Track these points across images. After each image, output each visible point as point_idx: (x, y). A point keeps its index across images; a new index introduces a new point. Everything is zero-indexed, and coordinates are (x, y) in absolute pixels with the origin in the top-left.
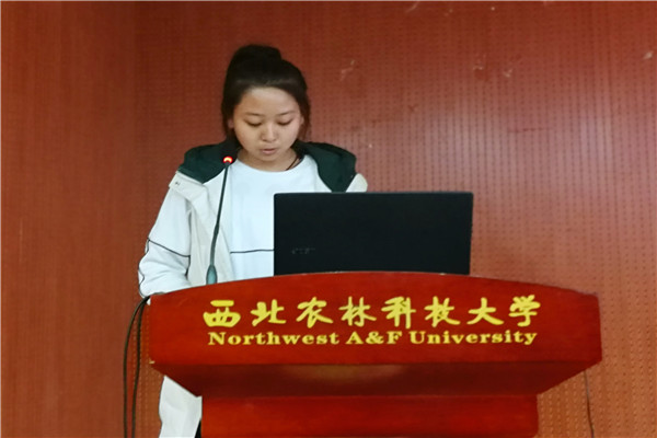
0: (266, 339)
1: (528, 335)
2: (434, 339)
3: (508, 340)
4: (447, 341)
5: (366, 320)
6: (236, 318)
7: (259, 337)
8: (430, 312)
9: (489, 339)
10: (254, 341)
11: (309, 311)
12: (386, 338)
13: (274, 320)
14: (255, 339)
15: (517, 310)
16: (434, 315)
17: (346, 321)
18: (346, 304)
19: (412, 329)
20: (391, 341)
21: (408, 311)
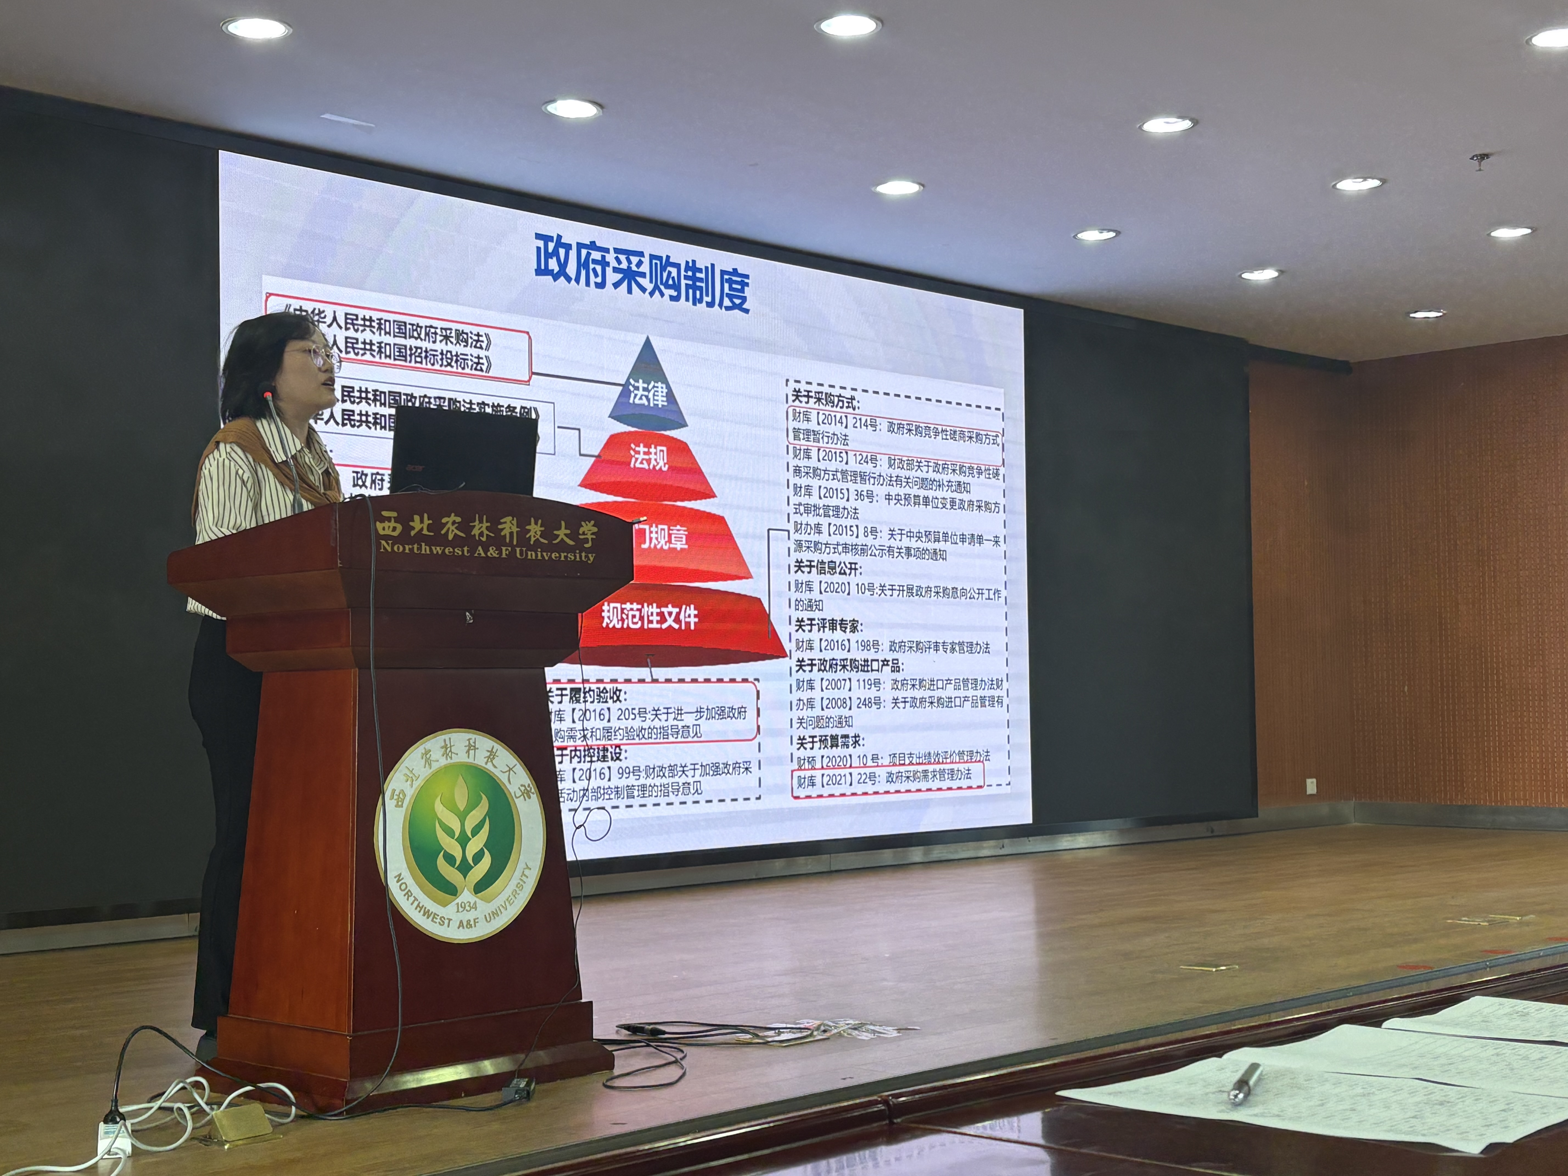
0: (420, 549)
1: (590, 555)
2: (531, 555)
3: (578, 559)
4: (539, 557)
5: (487, 535)
6: (399, 528)
7: (416, 546)
8: (529, 531)
9: (566, 557)
10: (411, 550)
11: (449, 525)
12: (500, 553)
13: (425, 532)
14: (413, 548)
15: (584, 534)
16: (532, 533)
17: (475, 535)
18: (475, 521)
19: (517, 546)
20: (504, 556)
21: (515, 529)
